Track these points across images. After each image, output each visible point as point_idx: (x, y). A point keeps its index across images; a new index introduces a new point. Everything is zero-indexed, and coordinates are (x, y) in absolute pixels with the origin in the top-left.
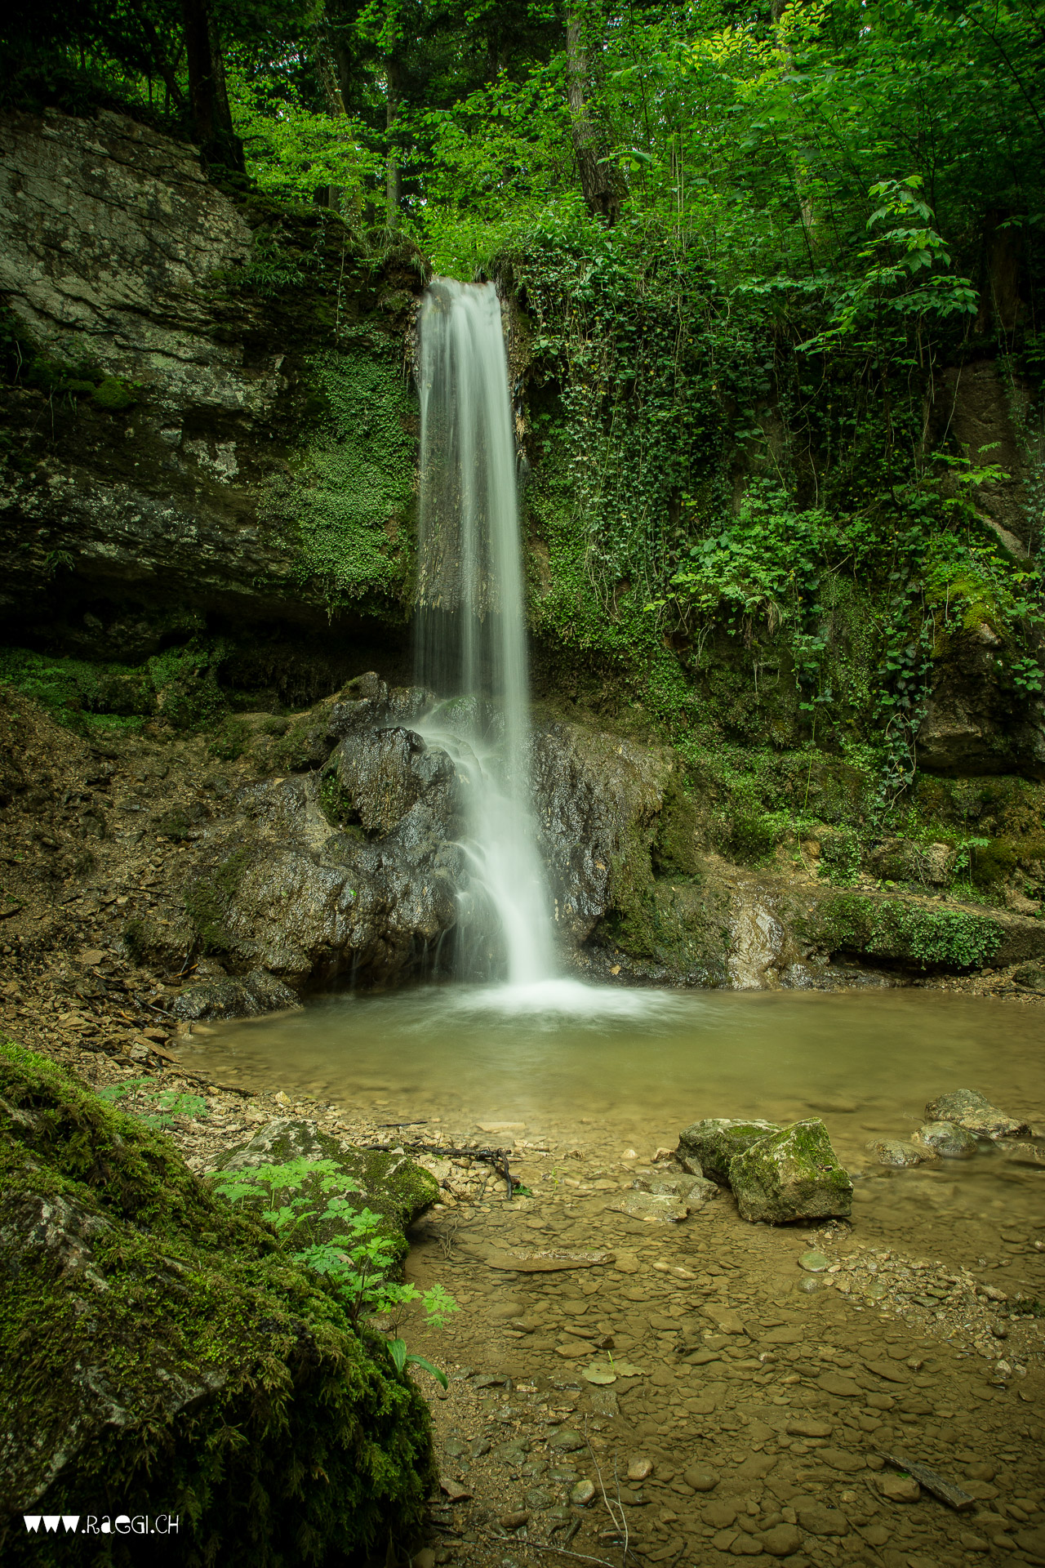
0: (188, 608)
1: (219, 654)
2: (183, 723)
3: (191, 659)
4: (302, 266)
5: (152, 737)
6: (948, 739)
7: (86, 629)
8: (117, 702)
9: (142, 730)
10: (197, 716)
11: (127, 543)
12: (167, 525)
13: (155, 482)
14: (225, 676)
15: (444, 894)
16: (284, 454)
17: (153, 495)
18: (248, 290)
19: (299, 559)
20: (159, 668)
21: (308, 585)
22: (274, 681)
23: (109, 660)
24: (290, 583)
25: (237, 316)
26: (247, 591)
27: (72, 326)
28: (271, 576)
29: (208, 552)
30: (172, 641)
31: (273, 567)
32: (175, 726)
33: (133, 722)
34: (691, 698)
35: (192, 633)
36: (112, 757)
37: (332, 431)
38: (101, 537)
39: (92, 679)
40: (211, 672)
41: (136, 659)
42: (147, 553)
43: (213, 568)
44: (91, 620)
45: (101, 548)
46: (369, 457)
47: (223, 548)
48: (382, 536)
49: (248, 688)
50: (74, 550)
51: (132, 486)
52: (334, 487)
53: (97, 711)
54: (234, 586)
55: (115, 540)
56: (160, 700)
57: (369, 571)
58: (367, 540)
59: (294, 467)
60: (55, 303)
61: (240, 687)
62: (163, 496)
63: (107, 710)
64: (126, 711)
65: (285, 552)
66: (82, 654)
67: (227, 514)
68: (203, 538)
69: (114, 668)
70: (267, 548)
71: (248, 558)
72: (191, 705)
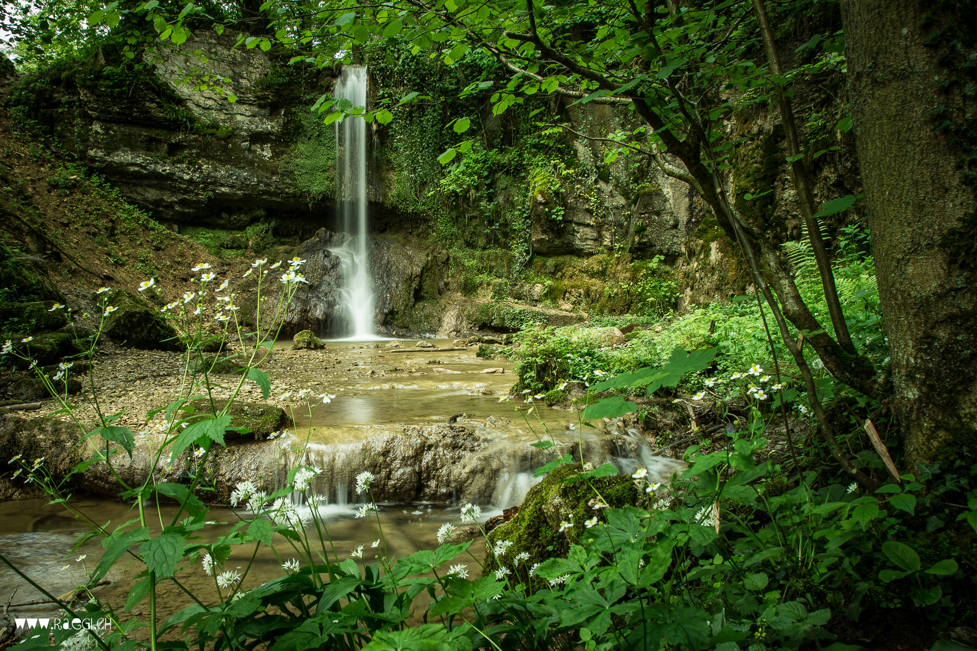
0: (259, 208)
1: (273, 224)
2: (259, 252)
3: (261, 227)
4: (288, 75)
5: (246, 257)
7: (223, 218)
8: (235, 245)
9: (243, 255)
10: (264, 248)
11: (232, 187)
12: (245, 179)
13: (240, 163)
14: (276, 232)
16: (288, 146)
17: (240, 168)
18: (268, 87)
19: (296, 186)
20: (250, 231)
21: (301, 196)
22: (296, 233)
23: (232, 229)
24: (294, 195)
25: (265, 98)
26: (279, 200)
27: (208, 109)
28: (287, 193)
29: (262, 187)
30: (254, 221)
31: (287, 190)
32: (256, 252)
33: (240, 252)
34: (454, 230)
35: (261, 217)
36: (229, 265)
37: (305, 136)
38: (222, 185)
39: (225, 236)
40: (270, 232)
41: (242, 228)
42: (240, 189)
43: (264, 192)
44: (224, 215)
45: (223, 189)
46: (320, 143)
47: (267, 185)
48: (327, 174)
49: (287, 236)
50: (213, 191)
51: (232, 166)
52: (307, 157)
53: (228, 248)
54: (274, 199)
55: (227, 186)
56: (250, 243)
57: (323, 188)
58: (321, 176)
59: (292, 151)
60: (202, 101)
61: (283, 236)
62: (243, 168)
63: (231, 248)
64: (239, 247)
65: (290, 184)
66: (223, 228)
67: (267, 172)
68: (259, 182)
69: (234, 232)
70: (283, 183)
71: (276, 187)
72: (262, 244)
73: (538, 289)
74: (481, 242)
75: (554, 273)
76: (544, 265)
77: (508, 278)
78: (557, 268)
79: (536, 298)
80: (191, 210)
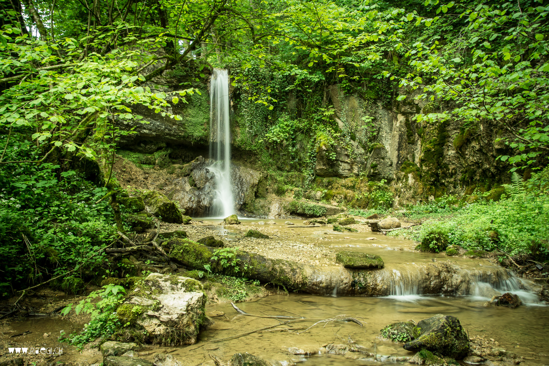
0: (163, 142)
1: (169, 152)
2: (162, 166)
3: (163, 153)
4: (185, 71)
5: (155, 169)
6: (320, 169)
7: (141, 147)
8: (148, 162)
9: (153, 168)
10: (165, 165)
11: (150, 130)
12: (158, 126)
13: (156, 117)
14: (170, 156)
15: (212, 199)
16: (182, 110)
17: (155, 120)
18: (174, 77)
19: (186, 132)
20: (156, 155)
21: (188, 137)
22: (181, 157)
23: (146, 153)
24: (184, 137)
25: (172, 82)
26: (175, 139)
28: (180, 135)
29: (167, 131)
30: (159, 149)
32: (160, 167)
33: (151, 166)
34: (271, 160)
35: (163, 147)
36: (148, 173)
37: (192, 105)
38: (145, 129)
39: (143, 157)
40: (167, 156)
41: (151, 153)
42: (154, 132)
43: (168, 134)
44: (142, 145)
45: (145, 131)
46: (200, 110)
47: (170, 130)
48: (203, 127)
49: (176, 158)
50: (139, 131)
51: (151, 118)
52: (193, 117)
53: (144, 164)
54: (172, 138)
55: (148, 129)
56: (157, 162)
57: (200, 134)
58: (200, 128)
59: (184, 112)
61: (173, 158)
62: (157, 120)
63: (145, 164)
64: (149, 164)
65: (183, 131)
66: (140, 152)
67: (170, 123)
68: (166, 128)
69: (147, 155)
70: (179, 130)
71: (175, 132)
72: (163, 163)
73: (319, 194)
74: (287, 168)
75: (327, 186)
76: (322, 181)
77: (302, 187)
78: (330, 183)
79: (318, 198)
80: (125, 141)
